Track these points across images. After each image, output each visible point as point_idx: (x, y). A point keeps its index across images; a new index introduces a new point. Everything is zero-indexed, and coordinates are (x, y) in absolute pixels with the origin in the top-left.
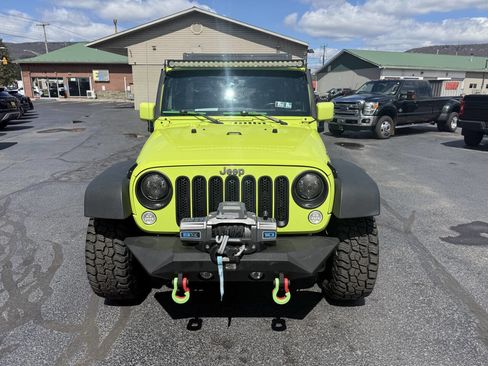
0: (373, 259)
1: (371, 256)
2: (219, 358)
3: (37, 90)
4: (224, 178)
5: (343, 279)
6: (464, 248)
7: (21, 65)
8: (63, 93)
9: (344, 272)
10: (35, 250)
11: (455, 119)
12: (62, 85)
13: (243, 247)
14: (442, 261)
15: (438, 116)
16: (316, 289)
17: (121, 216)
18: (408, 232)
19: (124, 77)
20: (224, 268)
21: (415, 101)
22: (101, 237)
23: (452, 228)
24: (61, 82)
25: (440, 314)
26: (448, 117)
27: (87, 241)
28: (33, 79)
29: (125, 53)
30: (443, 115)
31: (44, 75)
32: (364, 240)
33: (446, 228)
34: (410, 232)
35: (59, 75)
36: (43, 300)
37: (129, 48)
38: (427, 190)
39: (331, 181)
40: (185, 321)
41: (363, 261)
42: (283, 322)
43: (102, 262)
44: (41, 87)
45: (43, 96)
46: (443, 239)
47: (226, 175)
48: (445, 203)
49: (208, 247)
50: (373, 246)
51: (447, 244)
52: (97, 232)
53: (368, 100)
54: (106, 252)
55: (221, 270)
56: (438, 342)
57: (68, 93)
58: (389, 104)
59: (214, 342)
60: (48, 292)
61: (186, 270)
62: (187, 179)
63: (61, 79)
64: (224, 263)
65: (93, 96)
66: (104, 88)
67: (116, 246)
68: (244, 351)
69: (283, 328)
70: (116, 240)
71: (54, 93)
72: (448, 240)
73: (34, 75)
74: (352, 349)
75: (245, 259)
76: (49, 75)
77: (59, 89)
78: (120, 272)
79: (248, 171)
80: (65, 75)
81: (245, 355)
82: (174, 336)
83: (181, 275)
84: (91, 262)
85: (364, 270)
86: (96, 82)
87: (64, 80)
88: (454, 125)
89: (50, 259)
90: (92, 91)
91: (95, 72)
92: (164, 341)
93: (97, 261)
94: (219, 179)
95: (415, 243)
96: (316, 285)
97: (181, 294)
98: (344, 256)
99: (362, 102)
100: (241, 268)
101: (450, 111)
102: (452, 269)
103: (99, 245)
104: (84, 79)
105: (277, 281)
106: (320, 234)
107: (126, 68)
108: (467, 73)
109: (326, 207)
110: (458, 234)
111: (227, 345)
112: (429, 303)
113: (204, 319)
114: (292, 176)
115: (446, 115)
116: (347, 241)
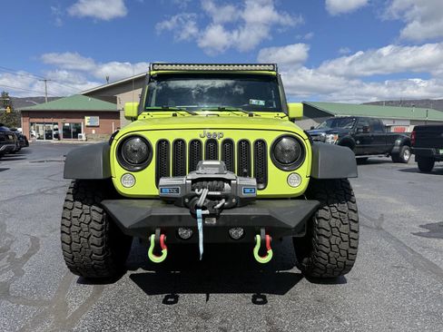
0: (354, 226)
1: (351, 222)
2: (197, 328)
3: (34, 133)
4: (204, 141)
5: (324, 248)
6: (436, 240)
7: (23, 112)
8: (57, 136)
9: (325, 241)
10: (12, 242)
11: (407, 152)
12: (57, 130)
13: (224, 200)
14: (417, 250)
15: (392, 148)
16: (295, 270)
17: (101, 176)
18: (379, 228)
19: (113, 123)
20: (203, 222)
21: (370, 134)
22: (78, 204)
23: (421, 226)
24: (56, 126)
25: (425, 291)
26: (400, 149)
27: (65, 208)
28: (32, 124)
29: (114, 100)
30: (396, 148)
31: (41, 120)
32: (344, 207)
33: (416, 226)
34: (381, 229)
35: (55, 120)
36: (13, 280)
37: (118, 96)
38: (392, 200)
39: (307, 144)
40: (161, 297)
41: (344, 228)
42: (264, 298)
43: (77, 229)
44: (38, 131)
45: (39, 139)
46: (414, 234)
47: (206, 138)
48: (410, 209)
49: (187, 200)
50: (353, 213)
51: (419, 238)
52: (75, 199)
53: (328, 133)
54: (82, 219)
55: (200, 225)
56: (428, 313)
57: (61, 136)
58: (348, 136)
59: (191, 314)
60: (19, 273)
61: (164, 225)
62: (167, 142)
63: (57, 124)
64: (204, 216)
65: (84, 138)
66: (94, 132)
67: (93, 213)
68: (223, 321)
69: (265, 302)
70: (94, 207)
71: (49, 136)
72: (419, 234)
73: (32, 120)
74: (339, 320)
75: (225, 213)
76: (46, 120)
77: (54, 133)
78: (95, 241)
79: (227, 135)
80: (60, 121)
81: (225, 325)
82: (148, 309)
83: (158, 231)
84: (66, 230)
85: (345, 237)
86: (87, 126)
87: (59, 125)
88: (406, 157)
89: (27, 248)
90: (83, 134)
91: (87, 118)
92: (138, 313)
93: (73, 228)
94: (199, 142)
95: (389, 237)
96: (295, 268)
97: (157, 252)
98: (323, 224)
99: (323, 134)
100: (221, 223)
101: (401, 145)
102: (429, 256)
103: (77, 212)
104: (76, 124)
105: (258, 237)
106: (300, 197)
107: (115, 115)
108: (411, 121)
109: (305, 170)
110: (428, 231)
111: (205, 316)
112: (412, 281)
113: (181, 295)
114: (270, 139)
115: (398, 148)
116: (326, 208)
